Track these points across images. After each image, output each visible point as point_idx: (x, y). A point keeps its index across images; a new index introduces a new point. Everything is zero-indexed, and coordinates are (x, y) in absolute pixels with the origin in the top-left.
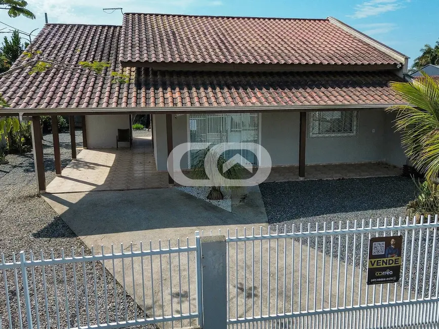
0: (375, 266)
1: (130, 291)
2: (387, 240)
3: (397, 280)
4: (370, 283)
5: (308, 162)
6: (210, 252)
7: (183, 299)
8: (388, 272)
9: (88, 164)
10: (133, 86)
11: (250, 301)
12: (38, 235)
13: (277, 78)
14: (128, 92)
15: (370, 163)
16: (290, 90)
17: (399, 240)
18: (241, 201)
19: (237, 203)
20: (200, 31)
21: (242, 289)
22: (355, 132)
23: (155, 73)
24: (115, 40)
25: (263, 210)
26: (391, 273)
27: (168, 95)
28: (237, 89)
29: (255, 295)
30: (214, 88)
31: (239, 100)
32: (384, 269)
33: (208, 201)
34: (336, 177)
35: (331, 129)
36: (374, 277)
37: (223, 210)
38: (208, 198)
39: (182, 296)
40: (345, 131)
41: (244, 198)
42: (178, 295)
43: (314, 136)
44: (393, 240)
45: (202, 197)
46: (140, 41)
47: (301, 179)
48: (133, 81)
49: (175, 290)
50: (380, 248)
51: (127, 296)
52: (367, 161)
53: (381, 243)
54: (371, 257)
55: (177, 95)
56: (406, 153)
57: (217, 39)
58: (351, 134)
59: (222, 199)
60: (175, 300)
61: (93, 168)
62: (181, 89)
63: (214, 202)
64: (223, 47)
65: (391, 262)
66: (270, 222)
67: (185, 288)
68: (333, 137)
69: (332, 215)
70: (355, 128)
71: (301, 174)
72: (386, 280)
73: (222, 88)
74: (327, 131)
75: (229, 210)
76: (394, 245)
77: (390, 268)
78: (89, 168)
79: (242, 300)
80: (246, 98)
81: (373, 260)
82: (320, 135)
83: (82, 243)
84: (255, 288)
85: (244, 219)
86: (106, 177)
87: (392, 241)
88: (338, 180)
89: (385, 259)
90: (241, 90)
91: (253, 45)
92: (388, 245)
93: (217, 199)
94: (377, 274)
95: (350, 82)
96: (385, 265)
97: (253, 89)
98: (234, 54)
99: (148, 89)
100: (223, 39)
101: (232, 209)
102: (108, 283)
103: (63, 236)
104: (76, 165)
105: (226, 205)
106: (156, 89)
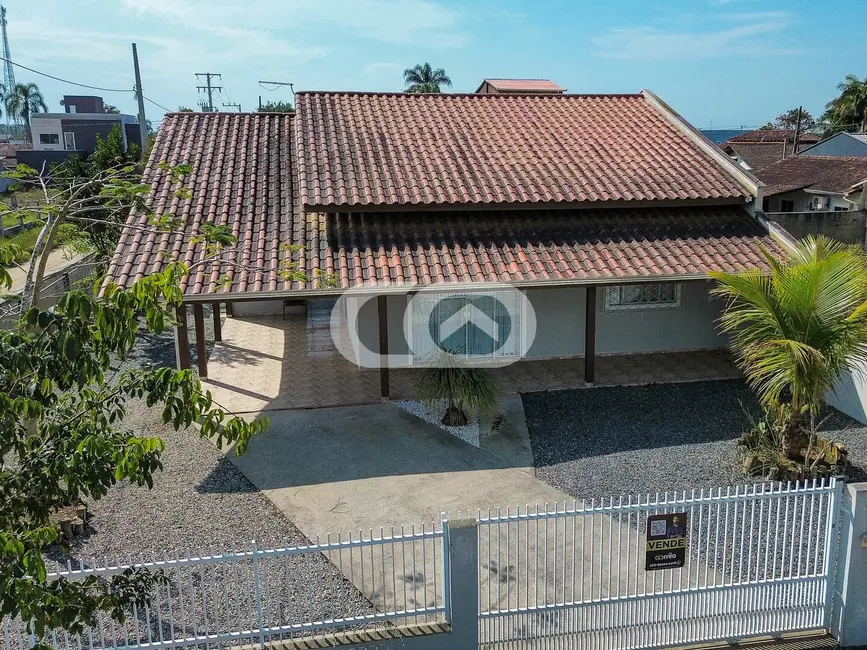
0: (654, 549)
1: (347, 574)
2: (669, 518)
3: (682, 565)
4: (648, 568)
5: (601, 350)
6: (460, 539)
7: (419, 584)
8: (671, 556)
9: (243, 353)
10: (325, 245)
11: (505, 586)
12: (202, 489)
13: (551, 223)
14: (319, 257)
15: (704, 351)
16: (572, 245)
17: (683, 518)
18: (493, 428)
19: (488, 431)
20: (425, 130)
21: (495, 570)
22: (679, 302)
23: (356, 217)
24: (284, 146)
25: (527, 443)
26: (674, 556)
27: (381, 262)
28: (487, 246)
29: (512, 578)
30: (451, 247)
31: (491, 269)
32: (666, 552)
33: (443, 427)
34: (644, 381)
35: (639, 297)
36: (653, 561)
37: (467, 444)
38: (443, 421)
39: (416, 579)
40: (664, 300)
41: (499, 423)
42: (410, 579)
43: (613, 308)
44: (676, 518)
45: (433, 421)
46: (330, 158)
47: (589, 385)
48: (324, 235)
49: (409, 571)
50: (660, 527)
51: (344, 580)
52: (698, 347)
53: (661, 521)
54: (650, 538)
55: (394, 262)
56: (737, 363)
57: (454, 148)
58: (673, 305)
59: (466, 424)
60: (408, 585)
61: (253, 362)
62: (401, 248)
63: (453, 430)
64: (464, 168)
65: (674, 543)
66: (536, 464)
67: (420, 569)
68: (643, 310)
69: (628, 453)
70: (679, 295)
71: (589, 378)
72: (669, 564)
73: (463, 246)
74: (635, 301)
75: (476, 443)
76: (677, 524)
77: (673, 551)
78: (248, 361)
79: (495, 585)
80: (502, 264)
81: (652, 542)
82: (623, 308)
83: (268, 502)
84: (511, 567)
85: (498, 460)
86: (279, 380)
87: (675, 520)
88: (645, 386)
89: (666, 541)
90: (494, 250)
91: (514, 162)
92: (669, 524)
93: (457, 424)
94: (657, 558)
95: (669, 228)
96: (666, 548)
97: (512, 246)
98: (483, 183)
99: (348, 250)
100: (465, 148)
101: (481, 442)
102: (316, 561)
103: (239, 490)
104: (225, 356)
105: (470, 434)
106: (362, 250)
